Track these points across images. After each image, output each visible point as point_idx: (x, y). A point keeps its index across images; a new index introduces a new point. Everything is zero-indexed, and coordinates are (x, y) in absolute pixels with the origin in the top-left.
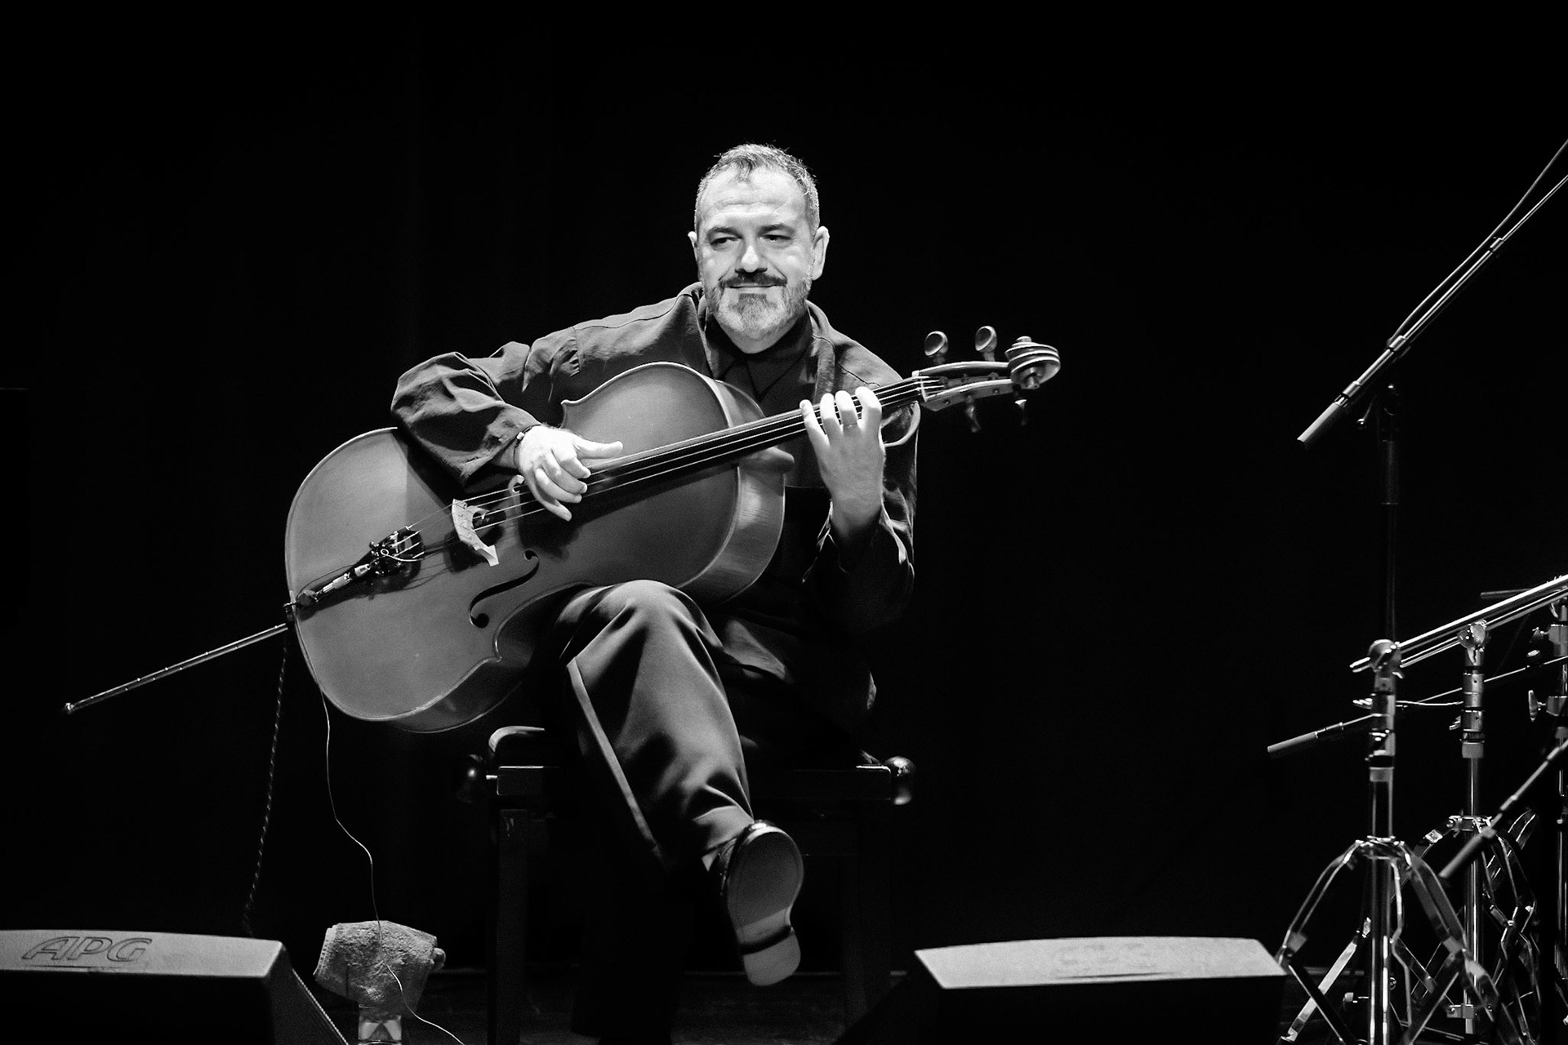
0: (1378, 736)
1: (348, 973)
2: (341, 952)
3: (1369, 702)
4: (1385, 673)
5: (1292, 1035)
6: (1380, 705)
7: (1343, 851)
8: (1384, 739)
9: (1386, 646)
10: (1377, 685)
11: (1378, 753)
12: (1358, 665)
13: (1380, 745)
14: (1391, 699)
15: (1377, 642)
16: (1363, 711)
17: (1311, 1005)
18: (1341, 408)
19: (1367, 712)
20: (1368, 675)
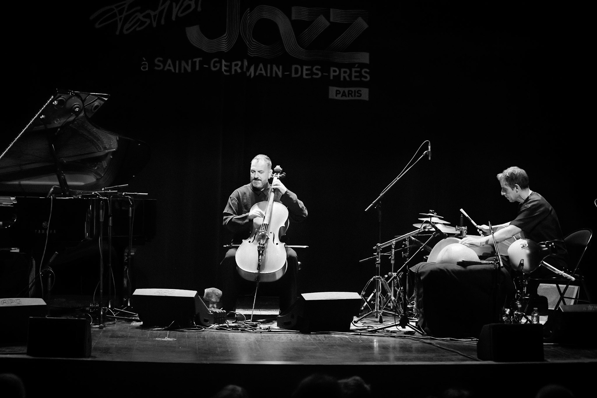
0: (378, 259)
1: (209, 297)
2: (208, 294)
3: (376, 254)
4: (379, 249)
5: (363, 308)
6: (378, 254)
7: (372, 278)
8: (378, 260)
9: (379, 245)
10: (377, 251)
11: (377, 262)
12: (374, 248)
13: (378, 261)
14: (380, 253)
15: (378, 244)
16: (375, 255)
17: (366, 303)
18: (372, 206)
19: (376, 255)
20: (376, 249)
